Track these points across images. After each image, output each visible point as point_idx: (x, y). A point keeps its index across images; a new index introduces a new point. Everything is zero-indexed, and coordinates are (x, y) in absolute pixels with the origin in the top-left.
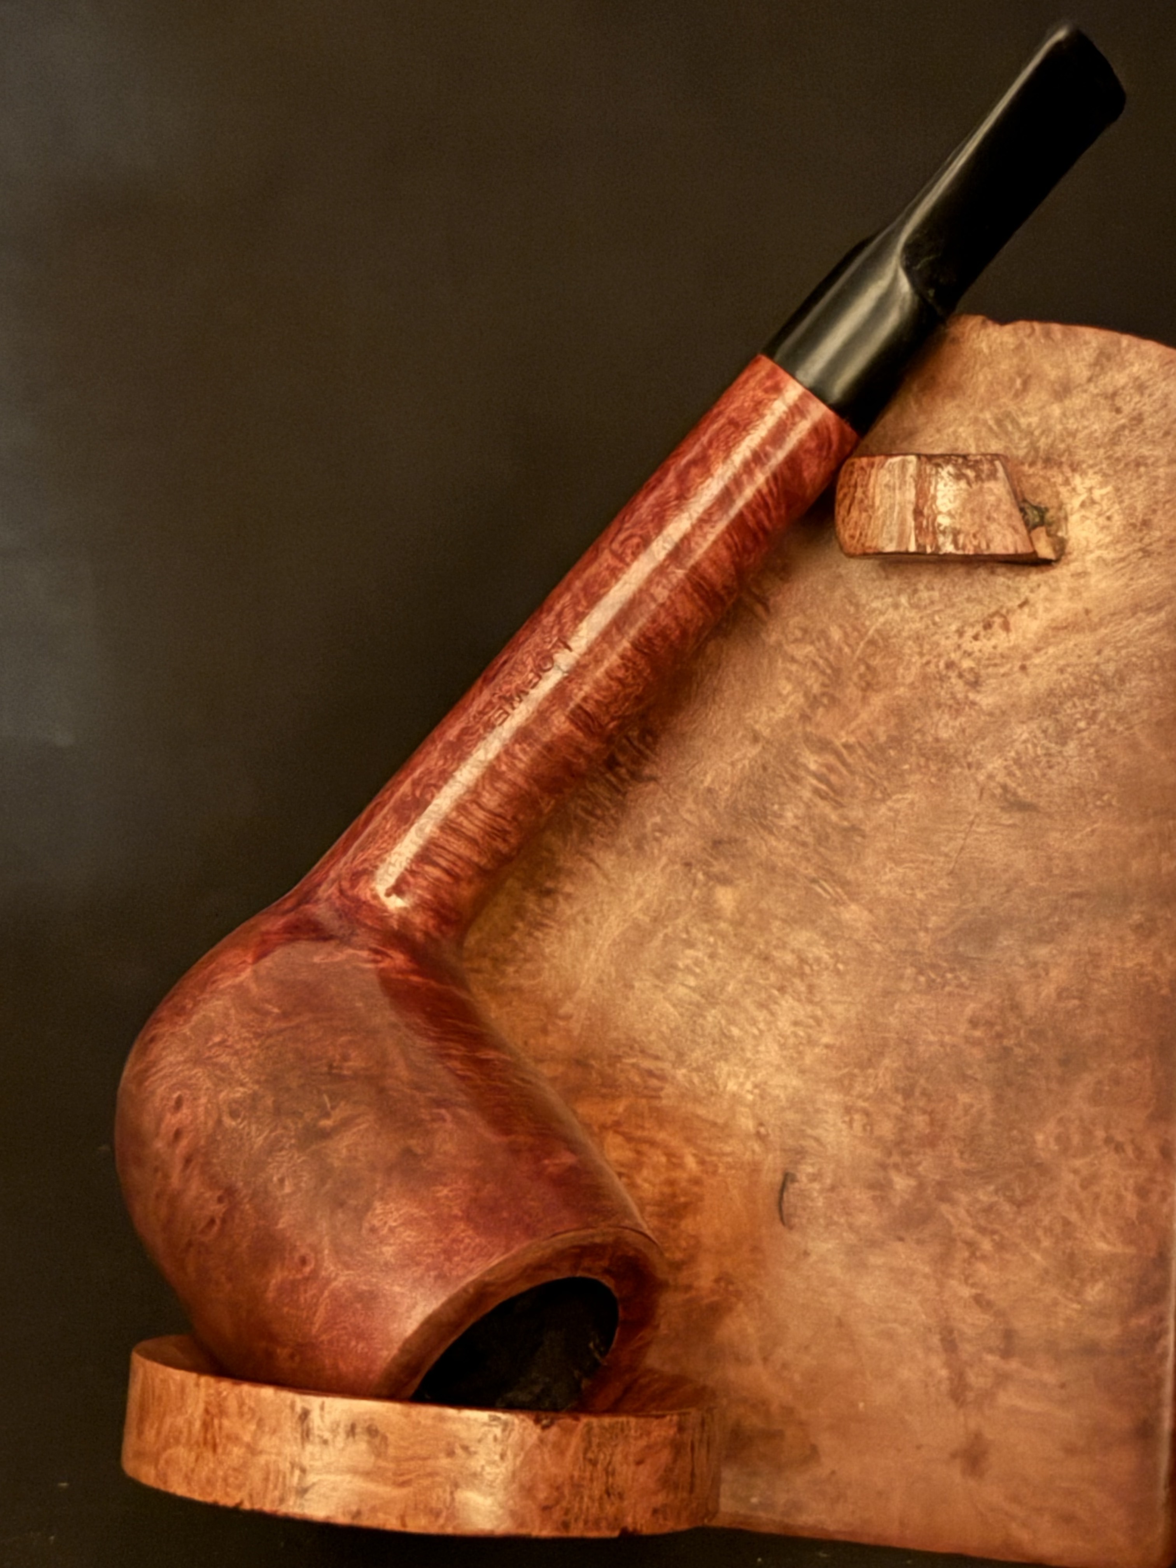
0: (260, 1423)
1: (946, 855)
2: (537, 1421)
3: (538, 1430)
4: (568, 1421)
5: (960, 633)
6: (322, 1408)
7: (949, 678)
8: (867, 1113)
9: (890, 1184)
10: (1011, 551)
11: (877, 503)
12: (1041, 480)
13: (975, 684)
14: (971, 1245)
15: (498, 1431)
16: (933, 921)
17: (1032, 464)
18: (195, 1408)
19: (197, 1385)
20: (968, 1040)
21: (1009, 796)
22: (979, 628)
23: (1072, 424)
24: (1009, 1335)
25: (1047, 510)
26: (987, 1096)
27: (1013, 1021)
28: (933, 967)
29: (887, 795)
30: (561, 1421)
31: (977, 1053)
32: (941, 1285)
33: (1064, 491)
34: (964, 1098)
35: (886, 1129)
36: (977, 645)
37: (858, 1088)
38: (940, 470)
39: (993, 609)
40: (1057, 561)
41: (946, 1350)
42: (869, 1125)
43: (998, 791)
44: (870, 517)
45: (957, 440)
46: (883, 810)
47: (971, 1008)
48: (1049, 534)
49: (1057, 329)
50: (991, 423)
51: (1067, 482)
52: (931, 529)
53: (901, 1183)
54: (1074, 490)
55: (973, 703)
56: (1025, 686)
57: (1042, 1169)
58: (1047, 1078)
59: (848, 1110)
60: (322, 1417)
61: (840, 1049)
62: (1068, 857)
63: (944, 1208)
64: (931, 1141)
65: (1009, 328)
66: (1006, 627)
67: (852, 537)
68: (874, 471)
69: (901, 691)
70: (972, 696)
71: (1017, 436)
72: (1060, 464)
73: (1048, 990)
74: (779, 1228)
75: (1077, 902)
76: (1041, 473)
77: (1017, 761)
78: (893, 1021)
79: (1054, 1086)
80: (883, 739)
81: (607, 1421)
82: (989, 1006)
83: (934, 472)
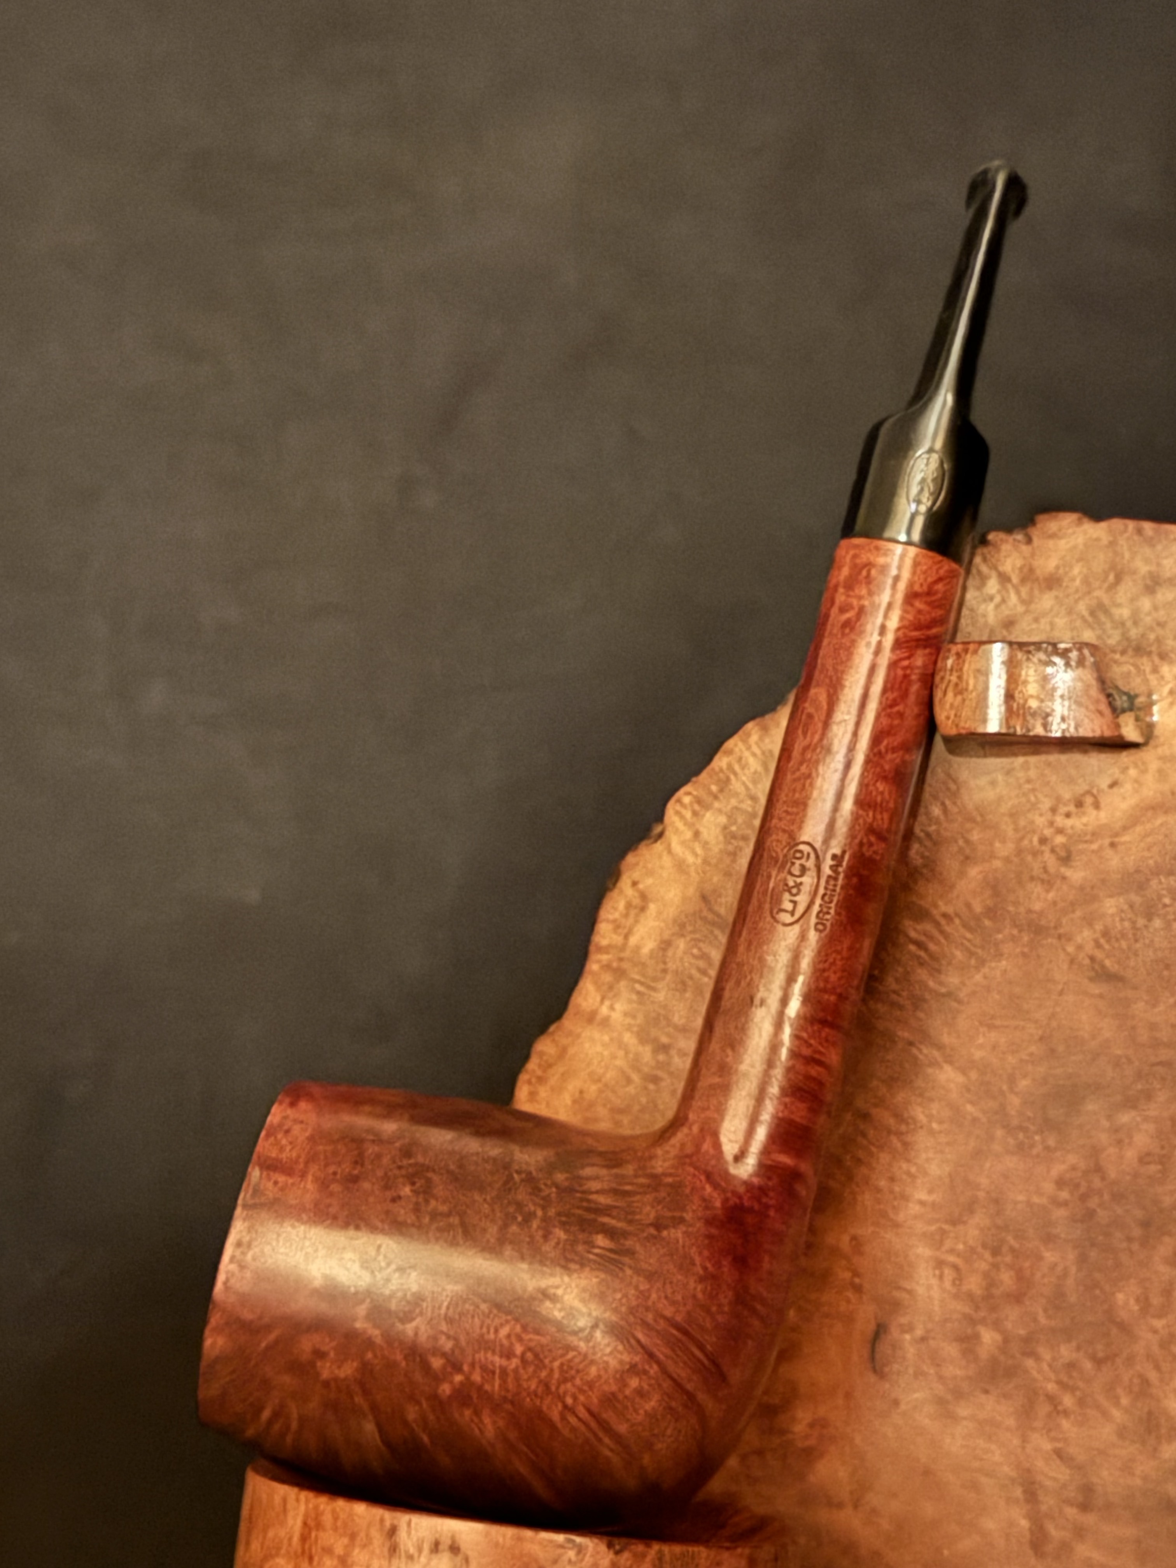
0: (353, 1537)
1: (1036, 1022)
2: (610, 1546)
3: (611, 1555)
4: (640, 1548)
5: (1054, 810)
6: (409, 1524)
7: (1042, 852)
8: (956, 1268)
9: (976, 1336)
10: (1098, 734)
11: (971, 687)
12: (1132, 668)
13: (1066, 859)
14: (1051, 1399)
15: (571, 1554)
16: (1023, 1084)
17: (1123, 653)
18: (295, 1523)
19: (298, 1500)
20: (1056, 1202)
21: (1097, 967)
22: (1072, 808)
23: (1161, 615)
24: (1088, 1490)
25: (1137, 696)
26: (1071, 1256)
27: (1097, 1183)
28: (1021, 1128)
29: (982, 962)
30: (633, 1547)
31: (1060, 1213)
32: (1025, 1440)
33: (1153, 679)
34: (1050, 1256)
35: (974, 1284)
36: (1069, 822)
37: (948, 1244)
38: (1031, 656)
39: (1086, 787)
40: (1146, 744)
41: (1027, 1501)
42: (959, 1279)
43: (1087, 961)
44: (964, 700)
45: (1052, 629)
46: (978, 977)
47: (1058, 1169)
48: (1137, 719)
49: (1148, 527)
50: (1086, 613)
51: (1155, 670)
52: (1021, 712)
53: (988, 1337)
54: (1162, 678)
55: (1064, 878)
56: (1114, 861)
57: (1123, 1327)
58: (1130, 1239)
59: (940, 1264)
60: (409, 1533)
61: (934, 1205)
62: (1153, 1027)
63: (1030, 1363)
64: (1017, 1298)
65: (1103, 525)
66: (1097, 806)
67: (948, 718)
68: (968, 656)
69: (997, 864)
70: (1063, 870)
71: (1108, 625)
72: (1149, 653)
73: (1130, 1154)
74: (872, 1378)
75: (1160, 1069)
76: (1131, 661)
77: (1106, 934)
78: (984, 1181)
79: (1135, 1247)
80: (978, 908)
81: (678, 1549)
82: (1074, 1168)
83: (1025, 657)
